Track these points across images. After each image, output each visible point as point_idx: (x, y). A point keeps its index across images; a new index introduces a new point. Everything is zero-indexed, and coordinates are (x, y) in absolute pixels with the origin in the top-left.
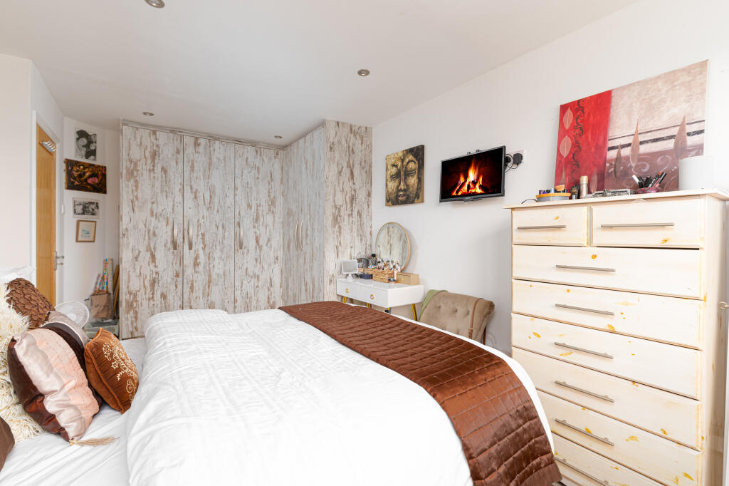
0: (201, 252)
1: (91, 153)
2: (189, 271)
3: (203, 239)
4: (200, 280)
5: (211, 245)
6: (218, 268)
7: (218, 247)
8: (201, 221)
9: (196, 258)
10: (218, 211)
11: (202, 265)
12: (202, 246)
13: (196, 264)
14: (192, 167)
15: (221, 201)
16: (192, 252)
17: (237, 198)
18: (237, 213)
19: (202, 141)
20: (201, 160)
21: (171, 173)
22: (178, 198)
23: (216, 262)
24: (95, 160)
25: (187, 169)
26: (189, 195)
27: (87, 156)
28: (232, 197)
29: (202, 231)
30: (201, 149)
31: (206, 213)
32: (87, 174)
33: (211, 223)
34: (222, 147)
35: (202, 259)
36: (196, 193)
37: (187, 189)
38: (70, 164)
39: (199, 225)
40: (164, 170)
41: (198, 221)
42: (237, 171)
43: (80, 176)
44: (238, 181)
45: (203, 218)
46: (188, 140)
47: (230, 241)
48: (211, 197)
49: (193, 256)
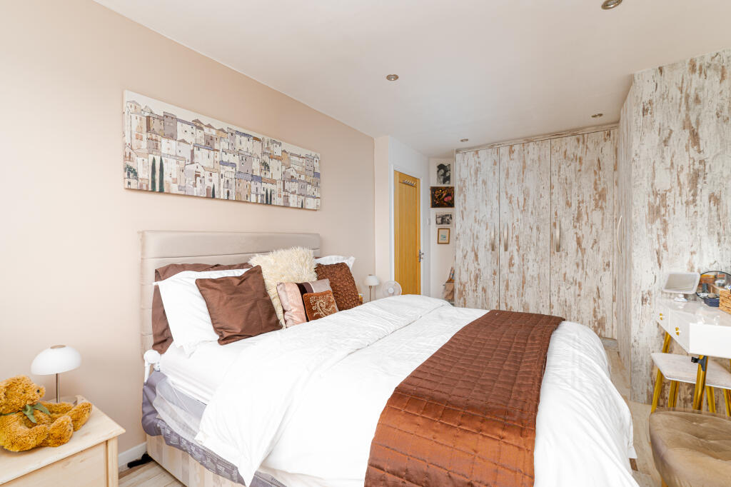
0: (515, 254)
1: (447, 179)
2: (505, 270)
3: (517, 241)
4: (515, 280)
5: (525, 247)
6: (532, 270)
7: (532, 249)
8: (515, 225)
9: (511, 259)
10: (532, 213)
11: (516, 266)
12: (517, 247)
13: (511, 265)
14: (507, 174)
15: (535, 201)
16: (507, 253)
17: (553, 197)
18: (553, 213)
19: (516, 148)
20: (515, 166)
21: (489, 183)
22: (496, 205)
23: (530, 264)
24: (449, 183)
25: (503, 175)
26: (504, 201)
27: (444, 182)
28: (547, 196)
29: (516, 233)
30: (515, 155)
31: (520, 216)
32: (444, 195)
33: (525, 225)
34: (536, 146)
35: (516, 260)
36: (510, 198)
37: (503, 195)
38: (434, 189)
39: (514, 228)
40: (484, 182)
41: (513, 224)
42: (553, 169)
43: (439, 197)
44: (555, 179)
45: (518, 221)
46: (504, 150)
47: (545, 243)
48: (525, 199)
49: (509, 257)
